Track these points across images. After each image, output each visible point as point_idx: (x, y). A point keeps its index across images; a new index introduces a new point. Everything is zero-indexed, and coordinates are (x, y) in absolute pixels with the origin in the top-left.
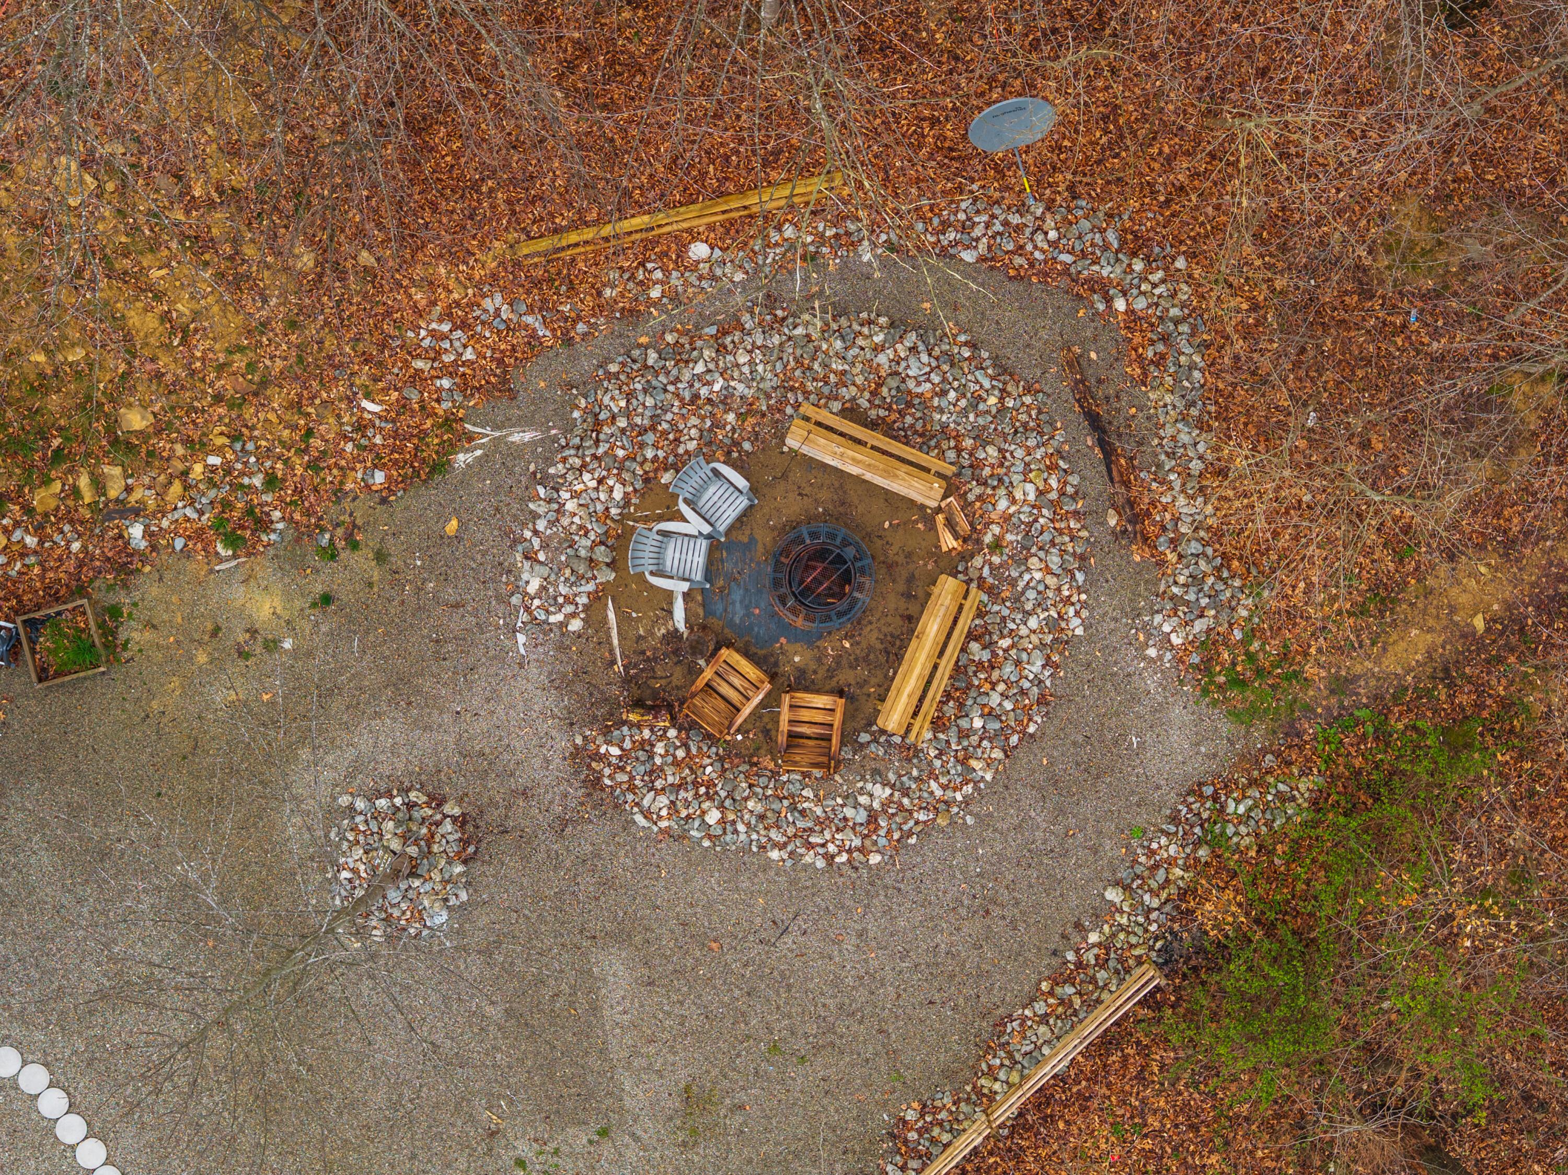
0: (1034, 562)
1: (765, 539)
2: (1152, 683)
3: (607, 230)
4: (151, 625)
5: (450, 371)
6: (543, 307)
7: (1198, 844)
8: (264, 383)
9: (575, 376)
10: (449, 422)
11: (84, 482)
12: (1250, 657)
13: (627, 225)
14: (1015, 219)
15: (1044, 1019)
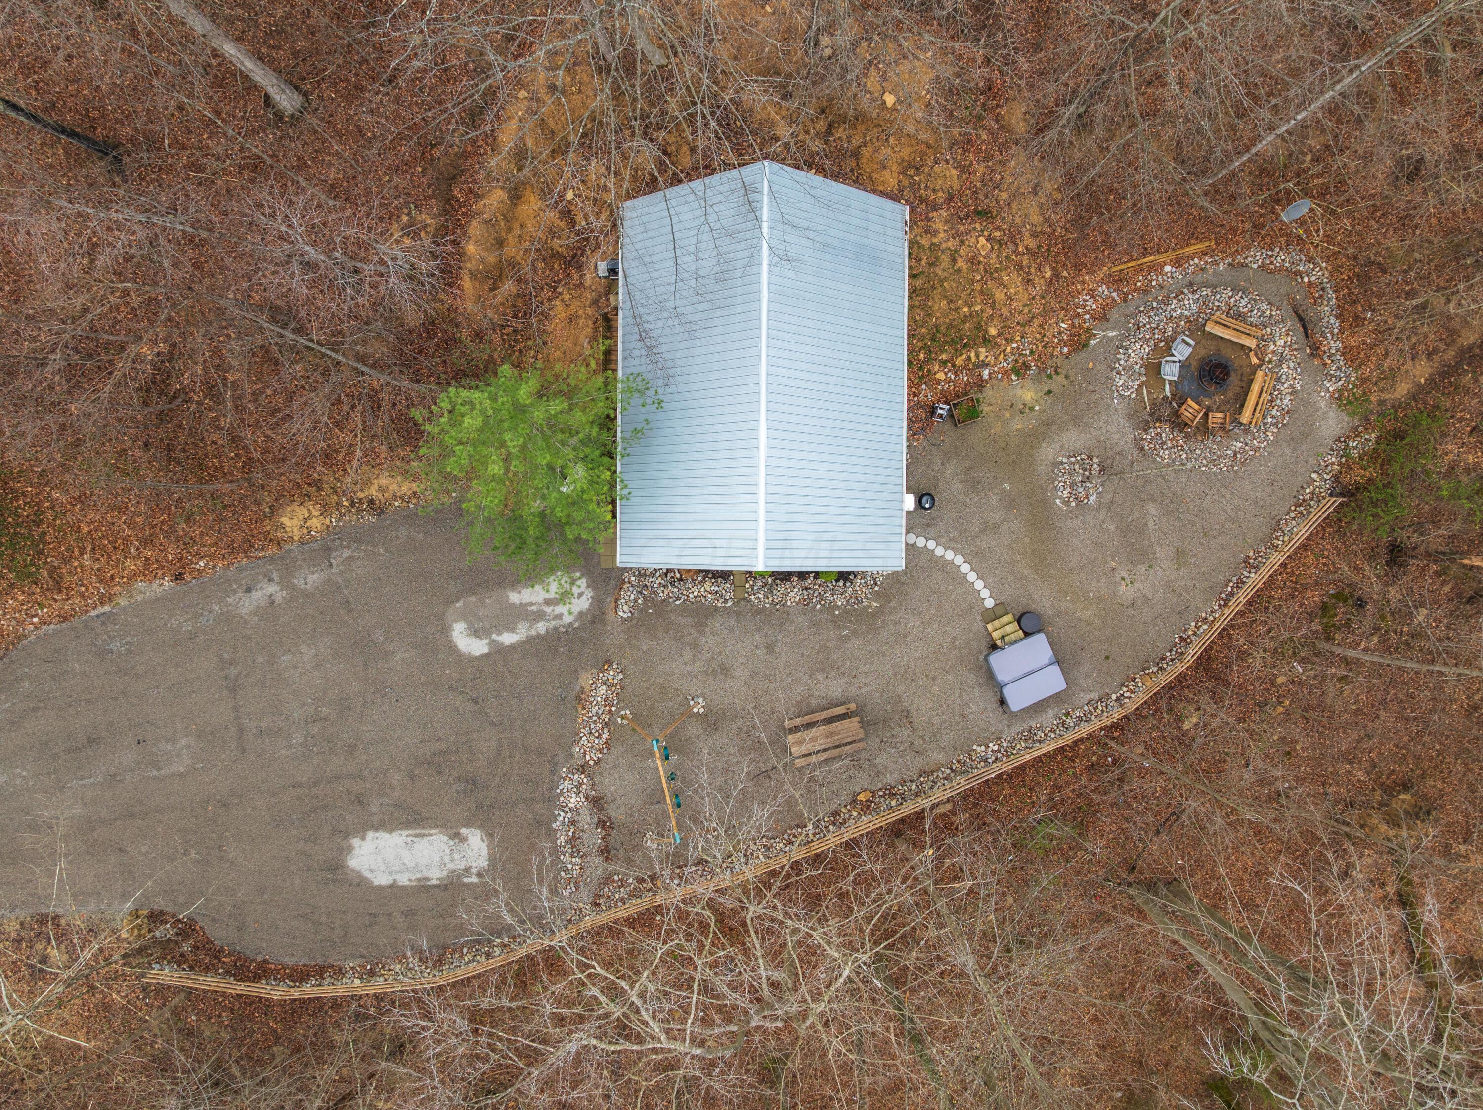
0: (1284, 366)
1: (1194, 363)
2: (1322, 404)
3: (1140, 262)
4: (990, 405)
5: (1088, 312)
6: (1117, 290)
7: (1342, 457)
8: (1033, 318)
9: (1128, 313)
10: (1088, 330)
11: (973, 355)
12: (1354, 394)
13: (1145, 260)
14: (1270, 253)
15: (1294, 519)
